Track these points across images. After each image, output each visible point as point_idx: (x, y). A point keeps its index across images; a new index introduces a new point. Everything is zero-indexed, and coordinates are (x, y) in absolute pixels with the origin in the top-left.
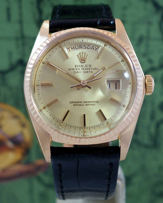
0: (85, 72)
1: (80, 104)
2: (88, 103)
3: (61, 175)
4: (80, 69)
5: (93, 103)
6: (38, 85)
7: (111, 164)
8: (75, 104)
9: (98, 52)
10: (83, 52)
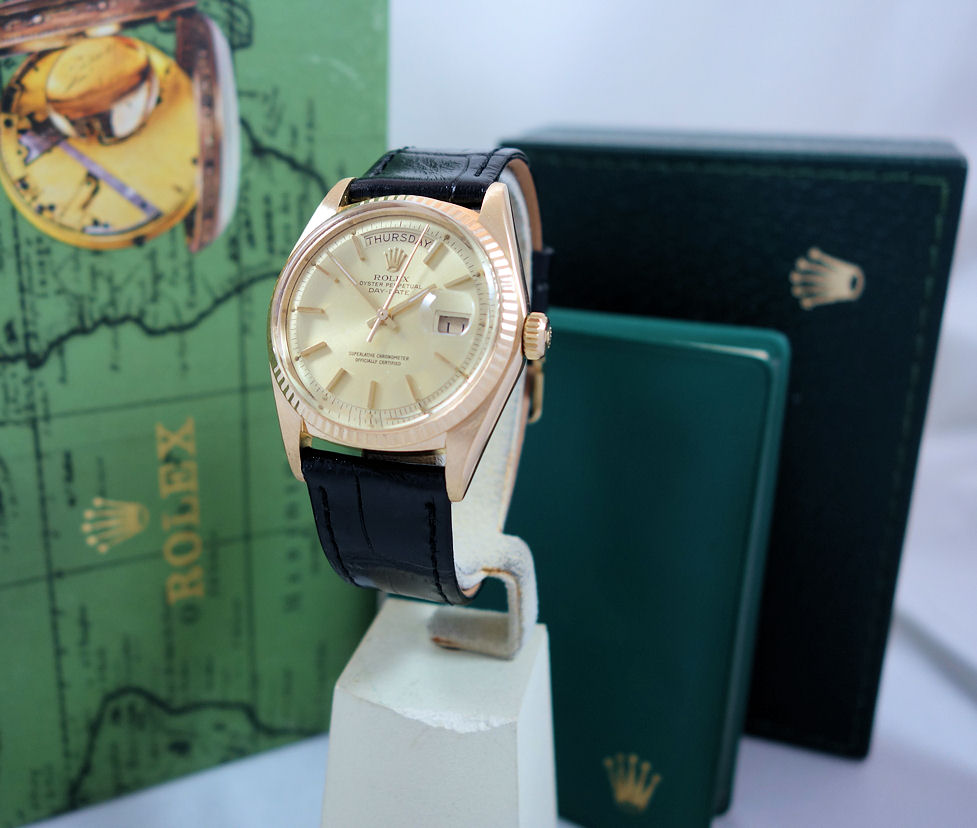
1: (370, 358)
2: (385, 359)
3: (327, 514)
4: (384, 284)
5: (395, 360)
6: (293, 311)
7: (431, 506)
8: (363, 357)
9: (429, 251)
10: (397, 250)
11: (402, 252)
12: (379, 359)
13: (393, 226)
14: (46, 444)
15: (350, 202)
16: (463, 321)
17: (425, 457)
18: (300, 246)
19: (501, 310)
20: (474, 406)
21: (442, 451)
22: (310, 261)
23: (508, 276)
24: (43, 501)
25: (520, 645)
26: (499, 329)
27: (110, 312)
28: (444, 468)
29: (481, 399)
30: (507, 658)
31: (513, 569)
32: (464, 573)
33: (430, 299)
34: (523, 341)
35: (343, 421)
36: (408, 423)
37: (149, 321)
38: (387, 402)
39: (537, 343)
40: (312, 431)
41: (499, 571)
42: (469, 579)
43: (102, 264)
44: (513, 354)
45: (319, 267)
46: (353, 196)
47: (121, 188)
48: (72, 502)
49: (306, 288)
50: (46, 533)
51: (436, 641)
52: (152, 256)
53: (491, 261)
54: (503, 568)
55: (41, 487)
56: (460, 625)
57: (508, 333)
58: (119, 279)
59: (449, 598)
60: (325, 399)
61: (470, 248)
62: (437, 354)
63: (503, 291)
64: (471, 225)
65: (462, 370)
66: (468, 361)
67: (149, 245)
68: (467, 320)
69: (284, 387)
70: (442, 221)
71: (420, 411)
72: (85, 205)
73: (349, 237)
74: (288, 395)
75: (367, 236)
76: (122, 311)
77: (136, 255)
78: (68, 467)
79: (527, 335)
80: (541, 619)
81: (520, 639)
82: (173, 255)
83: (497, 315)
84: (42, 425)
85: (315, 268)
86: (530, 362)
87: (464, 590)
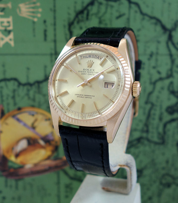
0: (89, 74)
1: (82, 96)
2: (87, 96)
3: (67, 147)
4: (87, 72)
5: (90, 97)
6: (57, 80)
7: (101, 145)
8: (79, 96)
9: (101, 61)
10: (91, 60)
11: (92, 61)
12: (85, 96)
13: (89, 53)
14: (52, 45)
15: (75, 45)
16: (112, 84)
17: (100, 129)
18: (59, 59)
19: (125, 80)
20: (116, 112)
21: (105, 127)
22: (62, 64)
23: (127, 69)
24: (55, 24)
25: (131, 190)
26: (124, 86)
27: (29, 87)
28: (106, 132)
29: (119, 109)
30: (127, 194)
31: (129, 165)
32: (112, 166)
33: (102, 77)
34: (132, 90)
35: (73, 117)
36: (94, 117)
37: (16, 83)
38: (87, 110)
39: (137, 91)
40: (63, 120)
41: (124, 166)
42: (114, 168)
43: (31, 103)
44: (129, 95)
45: (65, 66)
46: (76, 43)
47: (25, 125)
48: (45, 22)
49: (61, 73)
50: (55, 11)
51: (103, 189)
52: (15, 104)
53: (121, 64)
54: (125, 165)
55: (55, 30)
56: (111, 183)
57: (127, 88)
58: (26, 98)
59: (108, 174)
60: (67, 110)
61: (115, 60)
62: (104, 95)
63: (126, 74)
64: (115, 53)
65: (112, 100)
66: (114, 97)
67: (16, 107)
68: (114, 84)
69: (53, 105)
70: (106, 51)
71: (98, 114)
72: (36, 120)
73: (75, 56)
74: (55, 108)
75: (81, 56)
76: (26, 88)
77: (20, 105)
78: (45, 35)
79: (134, 89)
80: (138, 181)
81: (131, 188)
82: (8, 104)
83: (124, 82)
84: (53, 52)
85: (63, 66)
86: (134, 97)
87: (113, 172)
